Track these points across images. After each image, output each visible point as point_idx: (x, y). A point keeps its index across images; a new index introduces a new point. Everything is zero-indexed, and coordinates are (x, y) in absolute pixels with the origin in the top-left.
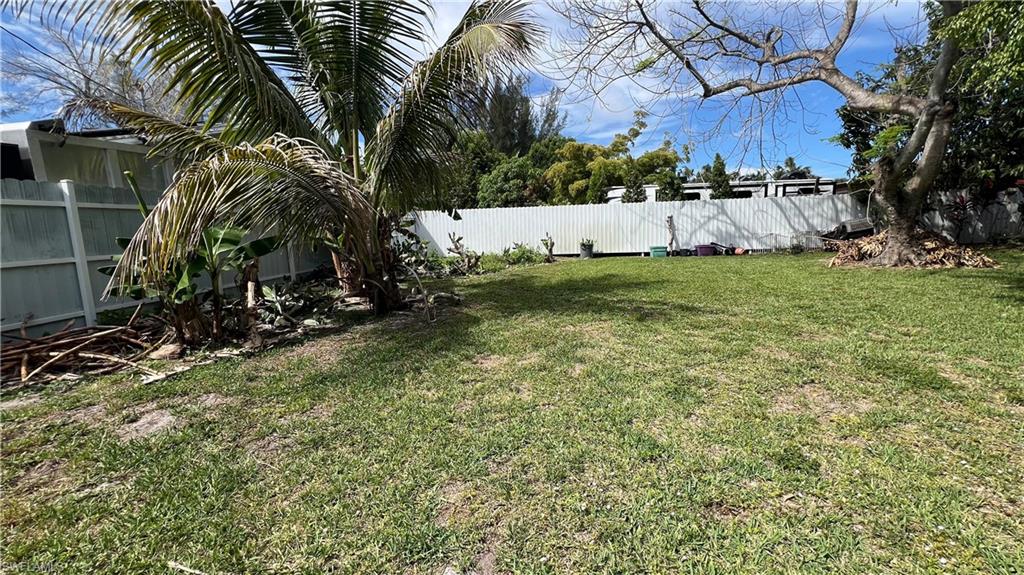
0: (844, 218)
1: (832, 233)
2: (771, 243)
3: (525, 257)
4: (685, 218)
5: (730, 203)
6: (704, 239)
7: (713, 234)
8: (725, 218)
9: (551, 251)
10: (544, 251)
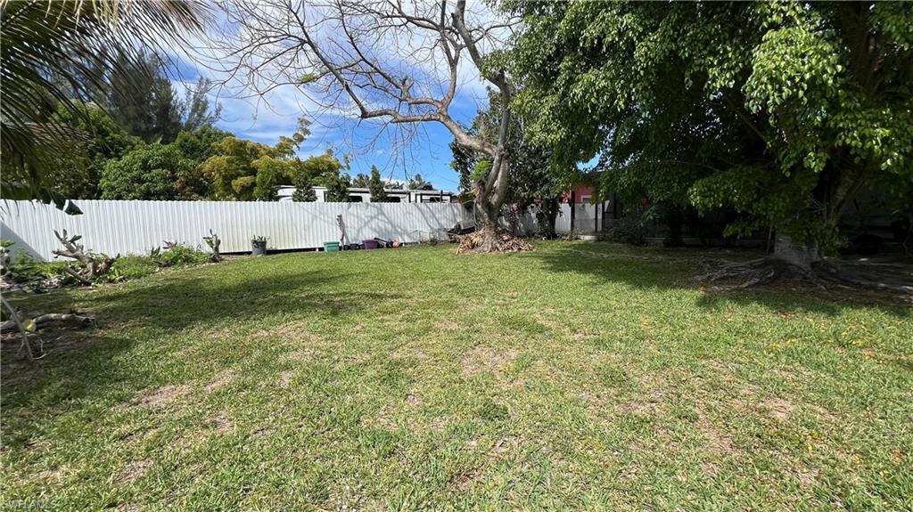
0: (459, 220)
1: (453, 230)
2: (417, 238)
3: (182, 257)
4: (352, 217)
5: (386, 205)
6: (369, 235)
7: (375, 231)
8: (383, 218)
9: (217, 249)
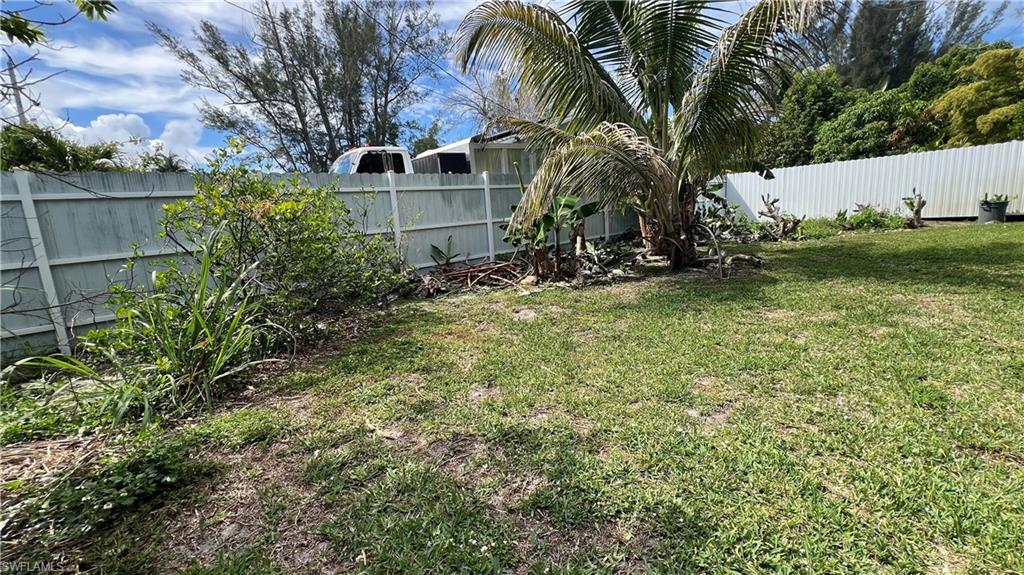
3: (874, 221)
9: (918, 212)
10: (908, 213)
